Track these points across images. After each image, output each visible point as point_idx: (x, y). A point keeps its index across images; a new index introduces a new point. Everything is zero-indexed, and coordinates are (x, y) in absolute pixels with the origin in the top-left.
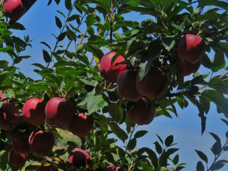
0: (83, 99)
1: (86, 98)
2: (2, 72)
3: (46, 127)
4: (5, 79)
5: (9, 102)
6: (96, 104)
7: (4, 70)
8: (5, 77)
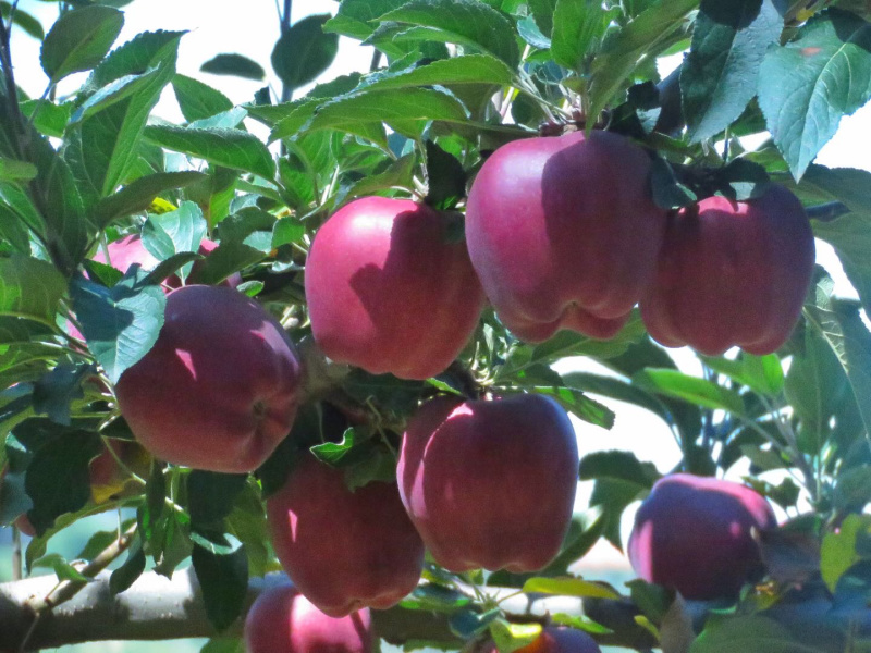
0: (712, 89)
1: (732, 78)
2: (92, 93)
3: (485, 372)
4: (120, 137)
5: (188, 282)
6: (818, 92)
7: (101, 79)
8: (118, 123)
